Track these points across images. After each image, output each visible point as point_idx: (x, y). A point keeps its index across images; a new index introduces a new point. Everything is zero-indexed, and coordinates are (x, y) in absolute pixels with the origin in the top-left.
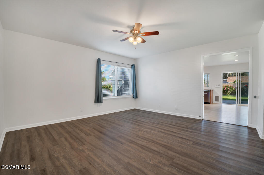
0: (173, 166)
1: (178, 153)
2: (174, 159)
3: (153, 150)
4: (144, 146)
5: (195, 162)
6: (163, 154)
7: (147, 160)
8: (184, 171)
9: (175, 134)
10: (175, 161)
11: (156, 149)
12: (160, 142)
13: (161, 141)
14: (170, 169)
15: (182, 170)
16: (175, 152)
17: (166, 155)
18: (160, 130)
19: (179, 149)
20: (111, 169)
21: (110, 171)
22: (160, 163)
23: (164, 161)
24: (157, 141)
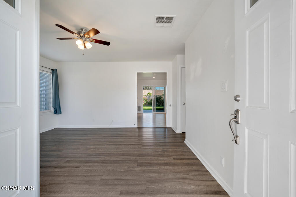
0: (140, 165)
1: (137, 156)
2: (137, 161)
3: (115, 161)
4: (104, 161)
5: (152, 157)
6: (127, 161)
7: (117, 170)
8: (149, 165)
9: (125, 143)
10: (139, 161)
11: (118, 159)
12: (116, 153)
13: (116, 151)
14: (140, 168)
15: (147, 165)
16: (135, 156)
17: (129, 161)
18: (108, 143)
19: (136, 153)
20: (88, 193)
21: (89, 195)
22: (129, 167)
23: (131, 165)
24: (113, 153)
